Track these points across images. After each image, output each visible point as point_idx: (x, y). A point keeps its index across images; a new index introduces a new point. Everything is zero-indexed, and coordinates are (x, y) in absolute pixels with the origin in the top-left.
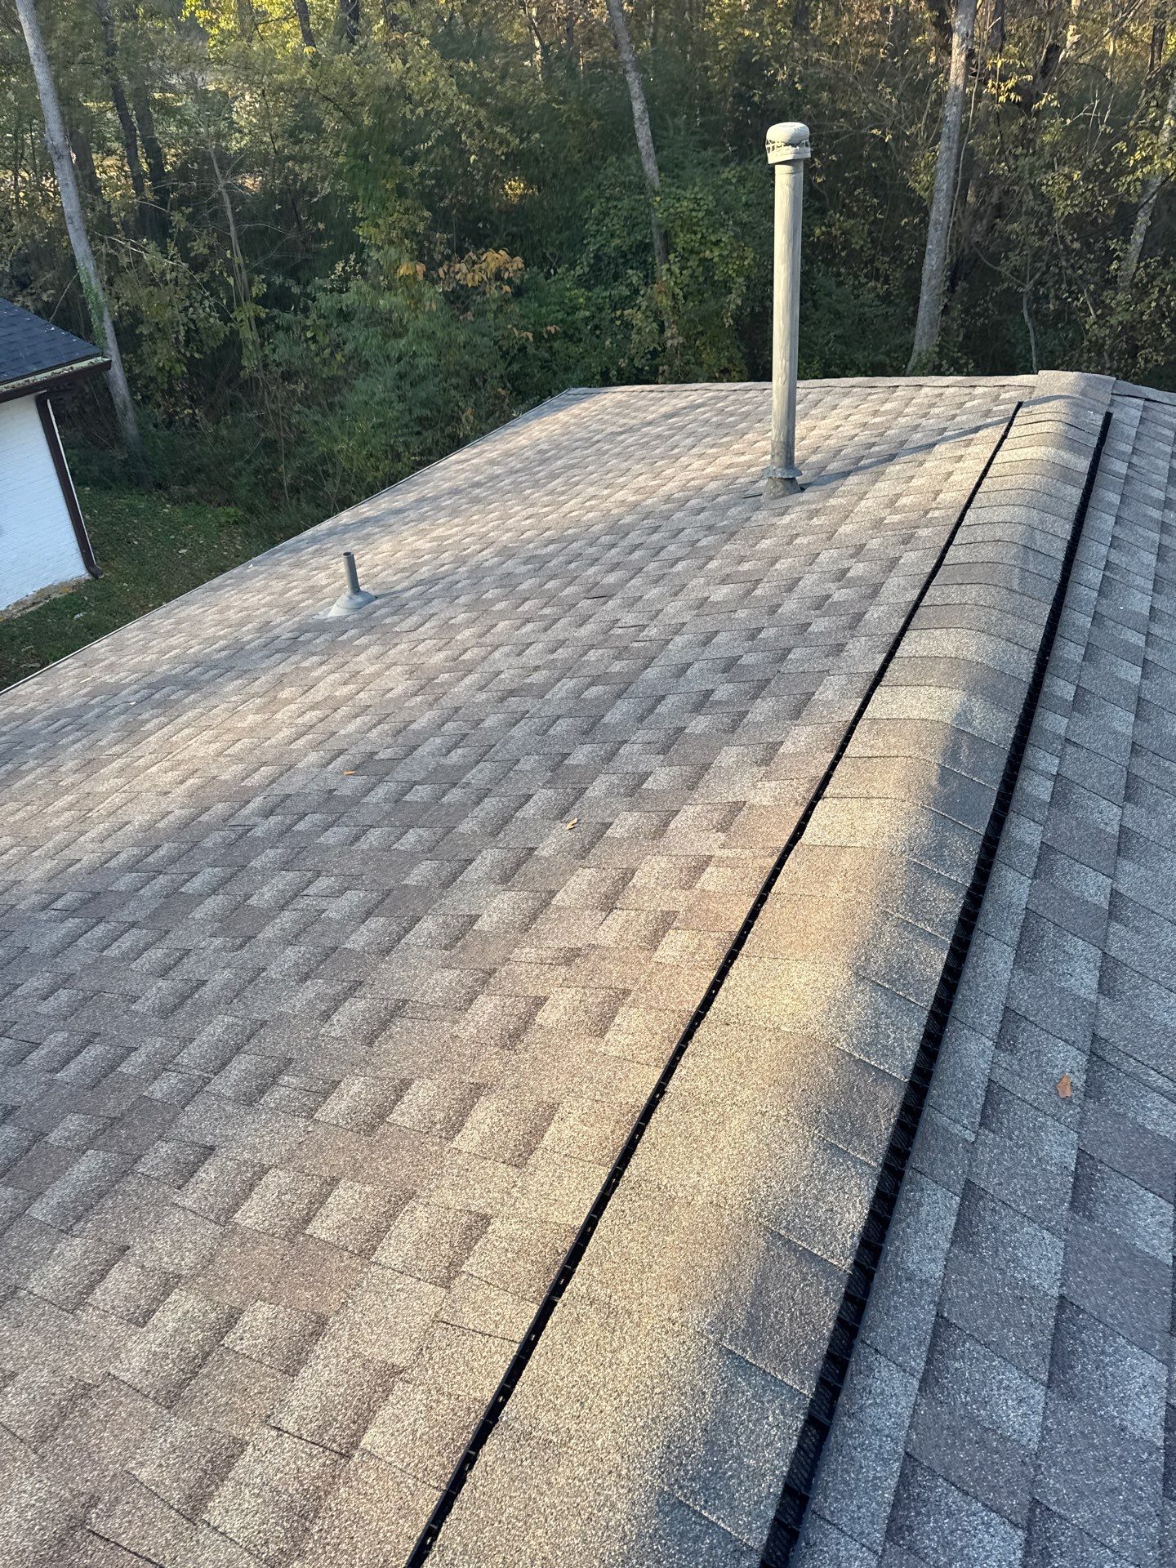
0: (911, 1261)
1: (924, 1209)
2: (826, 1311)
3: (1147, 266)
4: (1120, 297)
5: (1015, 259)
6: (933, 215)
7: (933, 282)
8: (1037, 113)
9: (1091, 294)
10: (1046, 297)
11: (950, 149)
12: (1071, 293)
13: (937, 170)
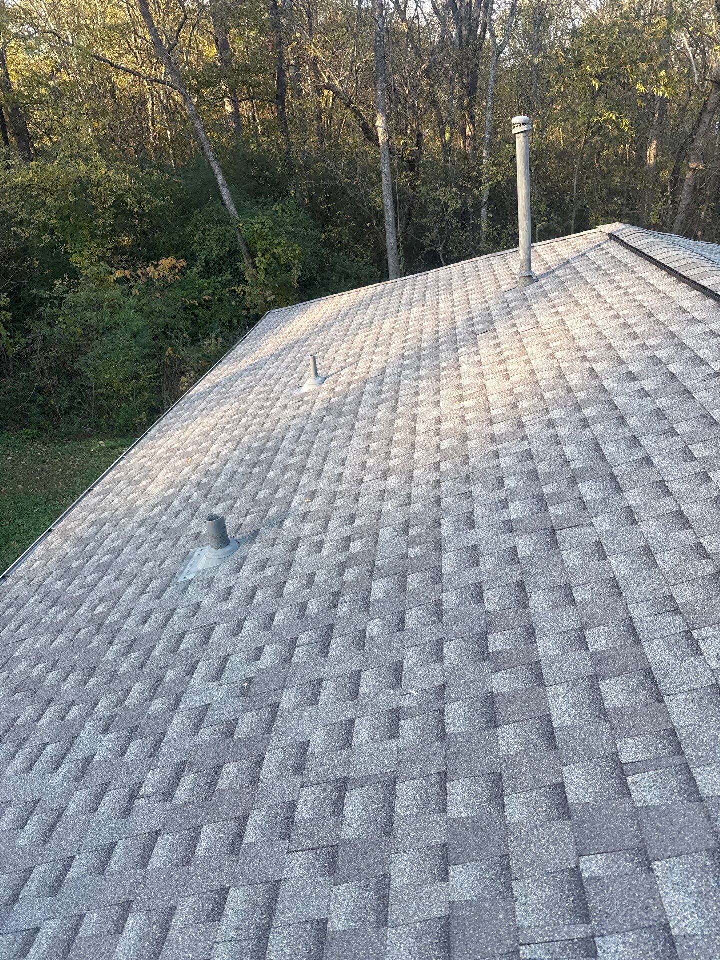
5: (431, 235)
6: (387, 218)
7: (394, 252)
10: (451, 252)
13: (383, 196)
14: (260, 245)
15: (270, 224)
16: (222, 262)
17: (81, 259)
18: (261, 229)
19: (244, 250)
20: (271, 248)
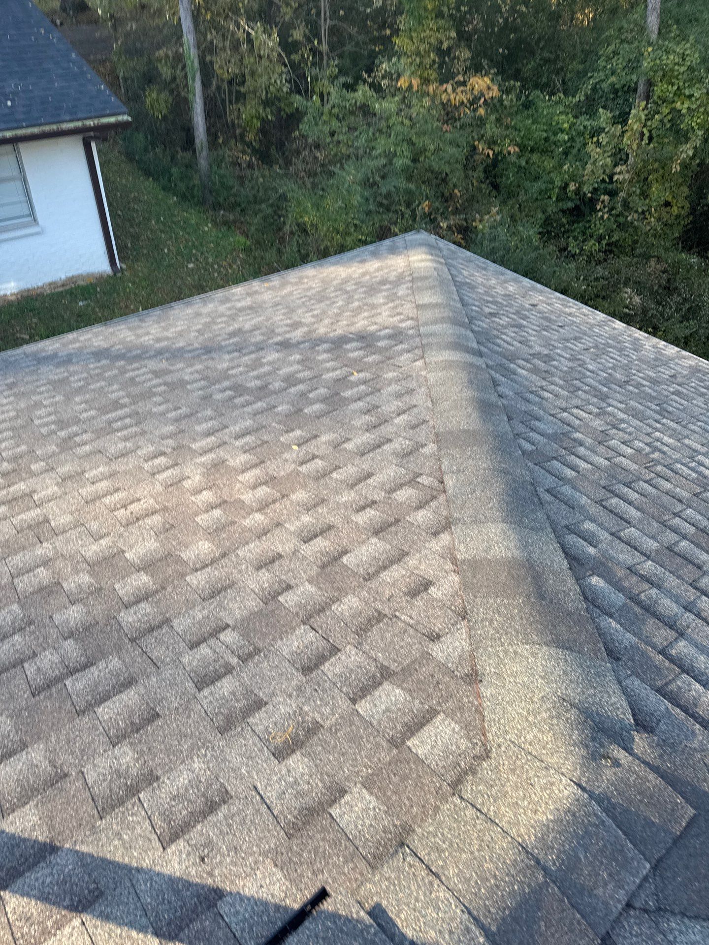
14: (659, 89)
15: (694, 59)
16: (612, 96)
17: (406, 41)
18: (675, 64)
19: (641, 88)
20: (676, 99)
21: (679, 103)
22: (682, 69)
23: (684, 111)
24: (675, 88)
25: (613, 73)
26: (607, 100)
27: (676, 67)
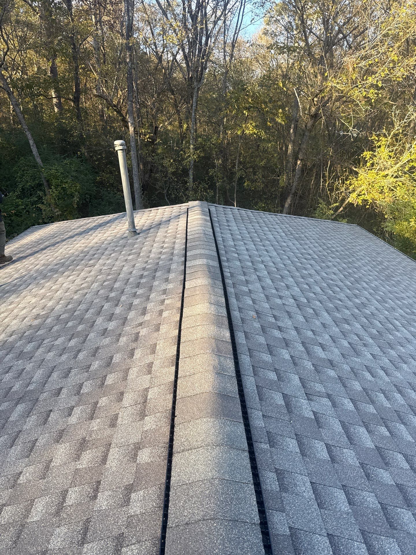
0: (240, 341)
1: (239, 335)
2: (230, 347)
3: (196, 184)
4: (191, 192)
5: (160, 184)
6: (134, 172)
7: (138, 191)
8: (156, 144)
9: (183, 192)
10: (171, 194)
11: (134, 154)
12: (178, 192)
13: (132, 160)
14: (54, 182)
15: (61, 170)
18: (56, 173)
19: (45, 184)
20: (62, 184)
21: (64, 185)
22: (59, 174)
23: (67, 187)
24: (60, 180)
25: (27, 182)
26: (31, 191)
27: (57, 174)
